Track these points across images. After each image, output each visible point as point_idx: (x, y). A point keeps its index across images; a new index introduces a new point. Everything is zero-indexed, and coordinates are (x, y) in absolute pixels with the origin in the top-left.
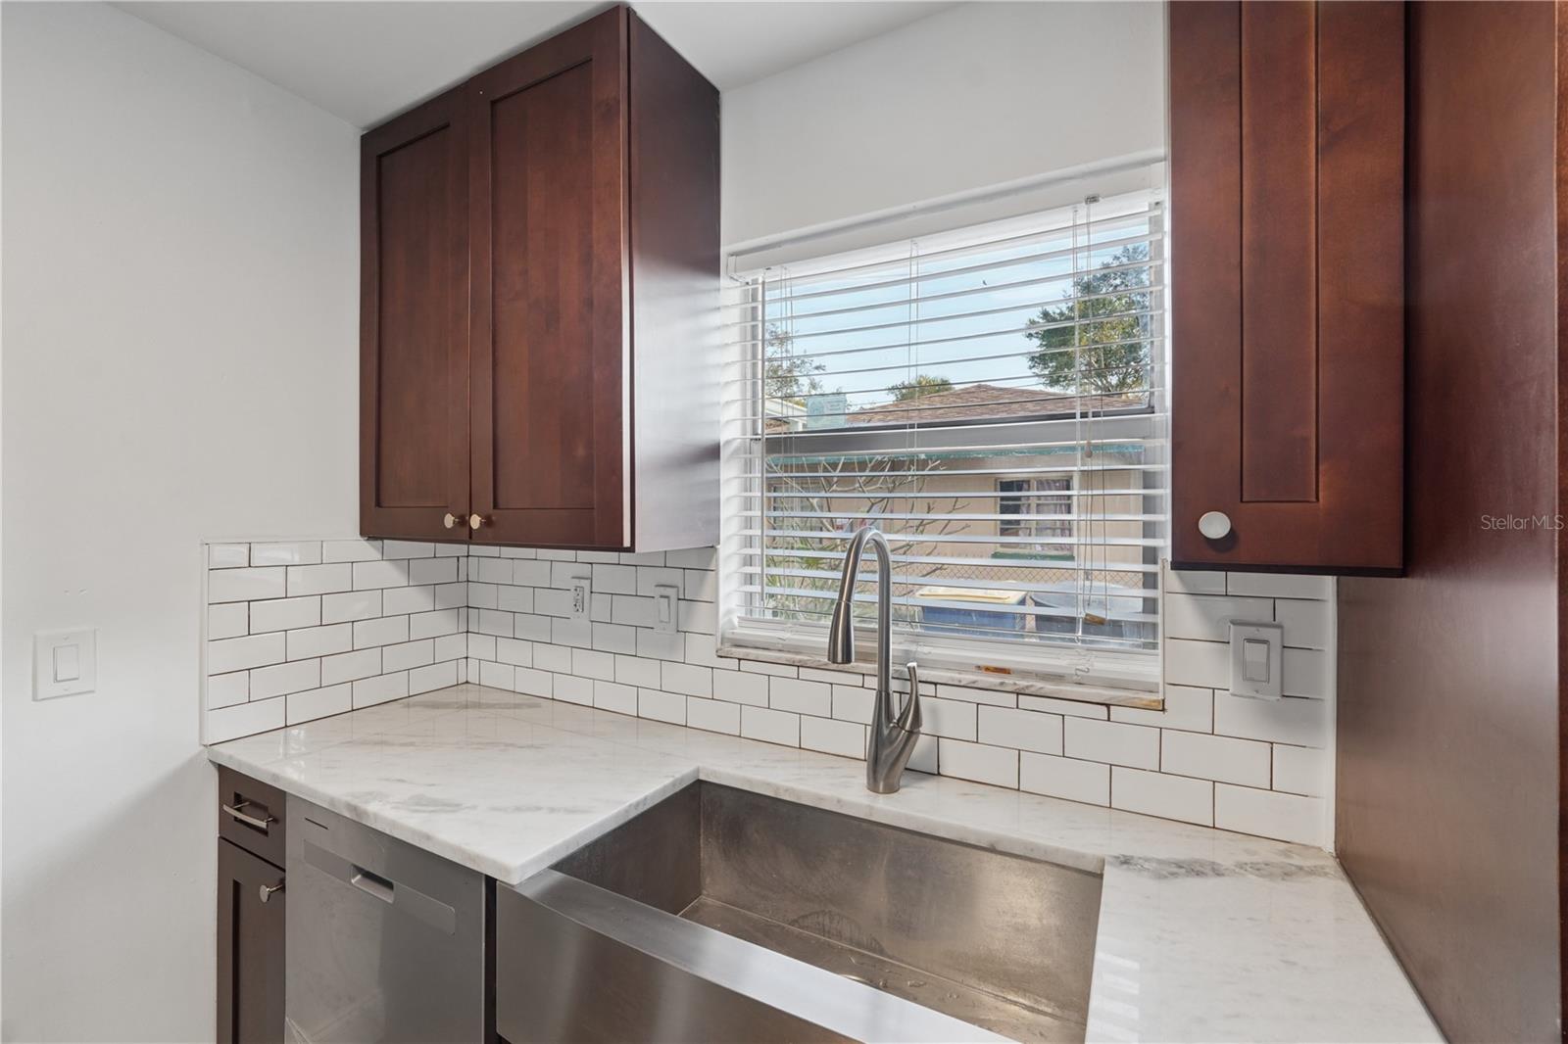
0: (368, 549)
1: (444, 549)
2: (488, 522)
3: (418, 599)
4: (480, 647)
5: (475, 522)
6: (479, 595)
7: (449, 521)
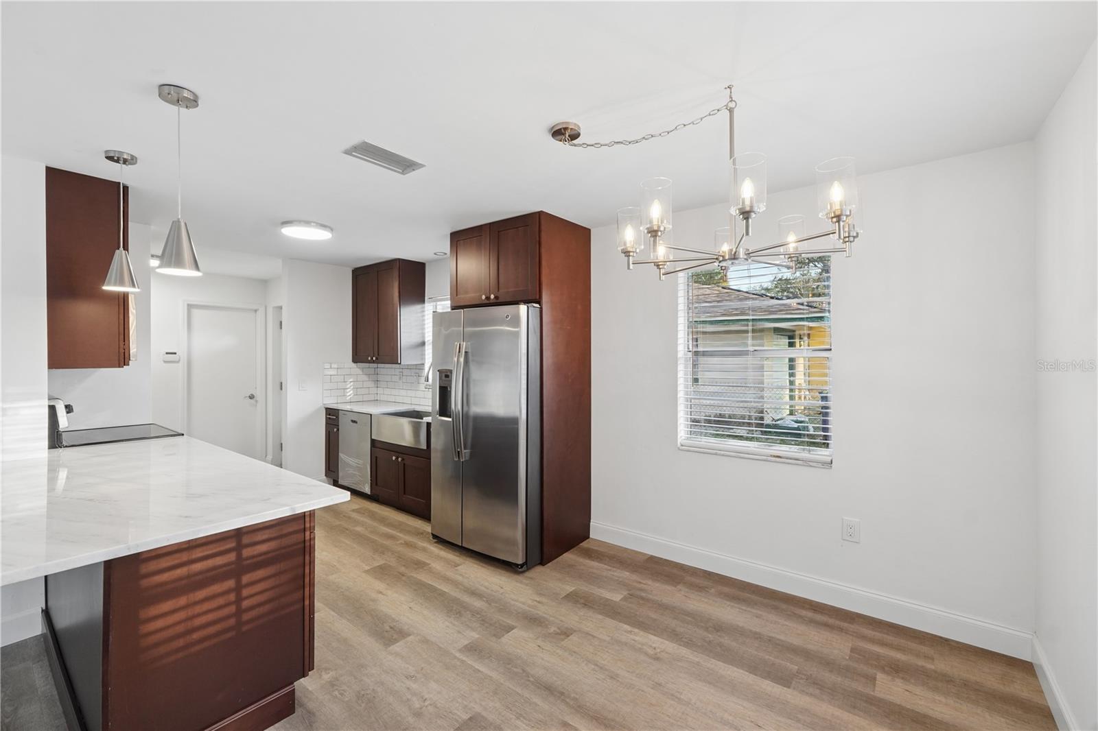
0: (354, 365)
1: (372, 365)
2: (377, 359)
3: (365, 378)
4: (380, 391)
5: (374, 358)
6: (380, 378)
7: (369, 358)
